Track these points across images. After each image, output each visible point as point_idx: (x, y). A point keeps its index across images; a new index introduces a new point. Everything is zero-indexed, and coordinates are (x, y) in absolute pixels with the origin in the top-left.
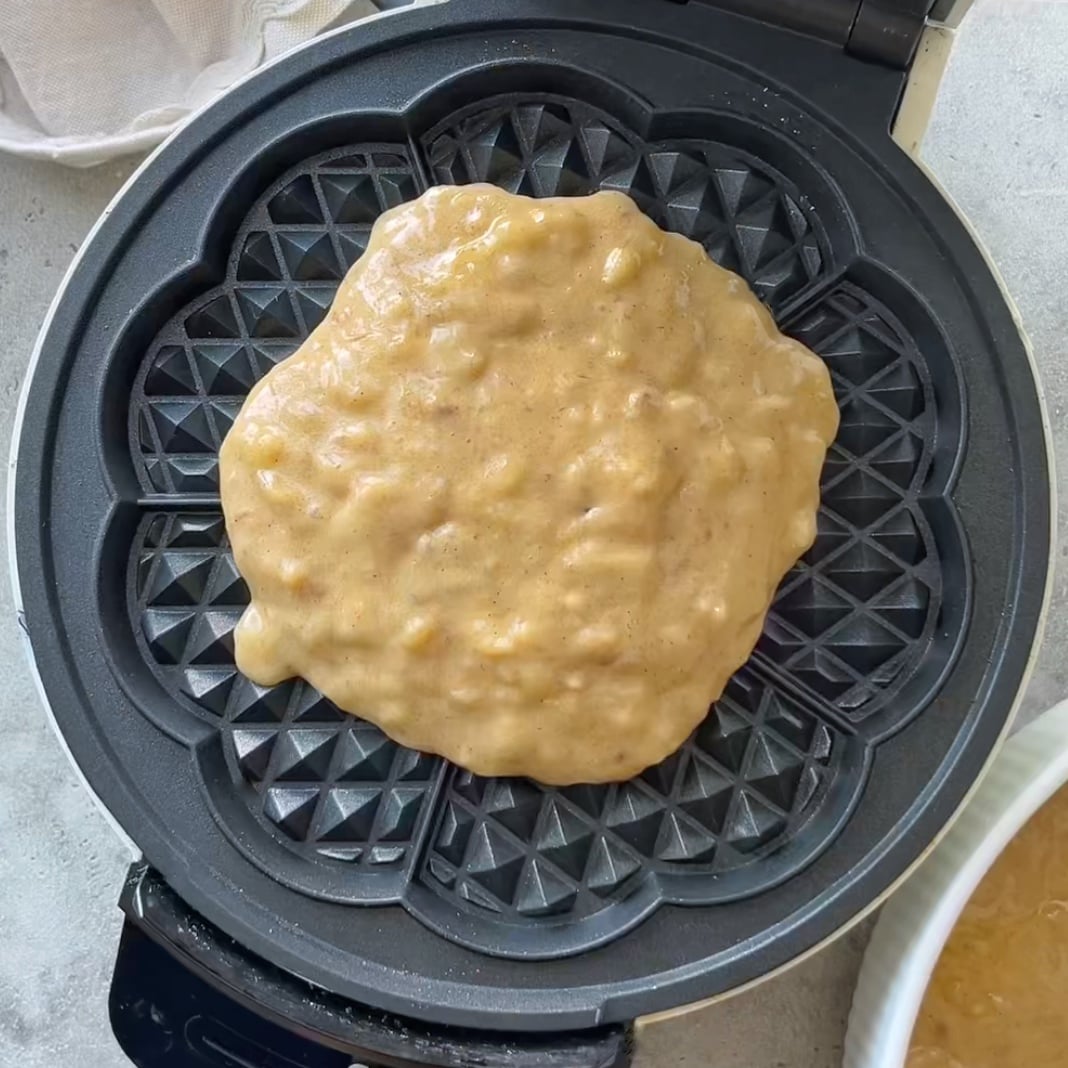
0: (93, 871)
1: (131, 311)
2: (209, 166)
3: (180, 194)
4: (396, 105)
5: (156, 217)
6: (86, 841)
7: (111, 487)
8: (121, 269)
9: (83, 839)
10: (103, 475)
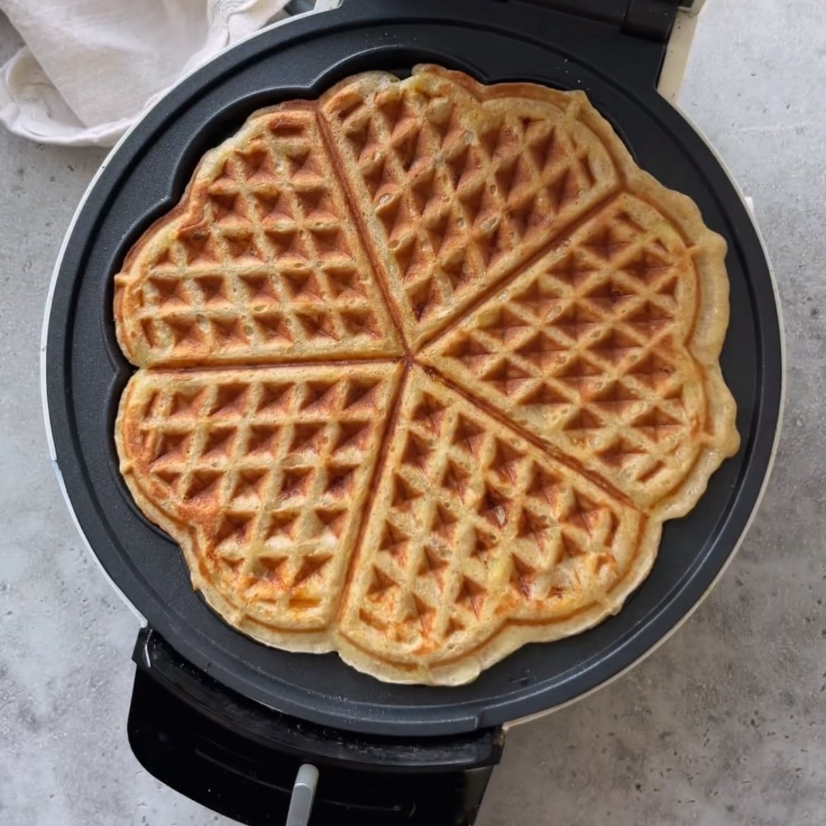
0: (85, 610)
1: (123, 235)
2: (174, 131)
3: (154, 153)
4: (304, 83)
5: (138, 169)
6: (79, 589)
7: (115, 363)
8: (115, 206)
9: (77, 587)
10: (108, 354)
